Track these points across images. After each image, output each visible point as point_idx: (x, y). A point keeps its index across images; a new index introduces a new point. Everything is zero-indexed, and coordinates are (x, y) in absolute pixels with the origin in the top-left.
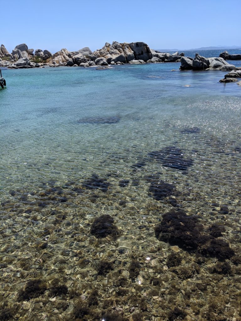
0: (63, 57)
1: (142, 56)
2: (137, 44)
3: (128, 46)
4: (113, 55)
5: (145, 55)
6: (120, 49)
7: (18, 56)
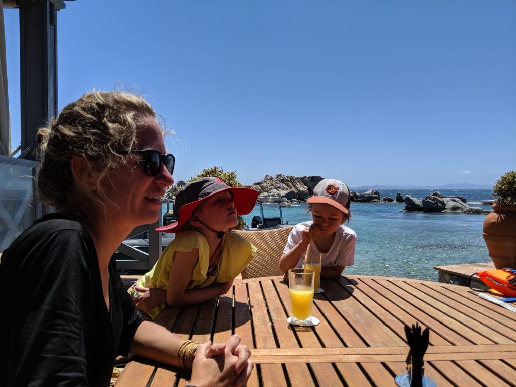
2: (313, 179)
3: (299, 180)
6: (288, 184)
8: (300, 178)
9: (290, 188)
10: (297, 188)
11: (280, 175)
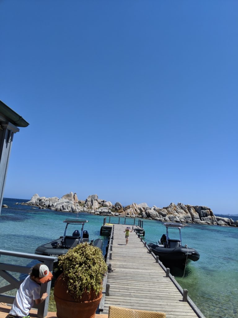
0: (134, 210)
4: (180, 214)
6: (185, 210)
7: (91, 204)
8: (193, 207)
9: (187, 213)
10: (191, 214)
11: (180, 204)
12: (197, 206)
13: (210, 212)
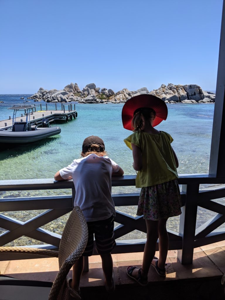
1: (194, 96)
2: (190, 86)
3: (182, 87)
4: (167, 95)
5: (197, 96)
7: (87, 93)
9: (175, 93)
10: (179, 93)
11: (171, 84)
12: (186, 85)
13: (198, 90)
